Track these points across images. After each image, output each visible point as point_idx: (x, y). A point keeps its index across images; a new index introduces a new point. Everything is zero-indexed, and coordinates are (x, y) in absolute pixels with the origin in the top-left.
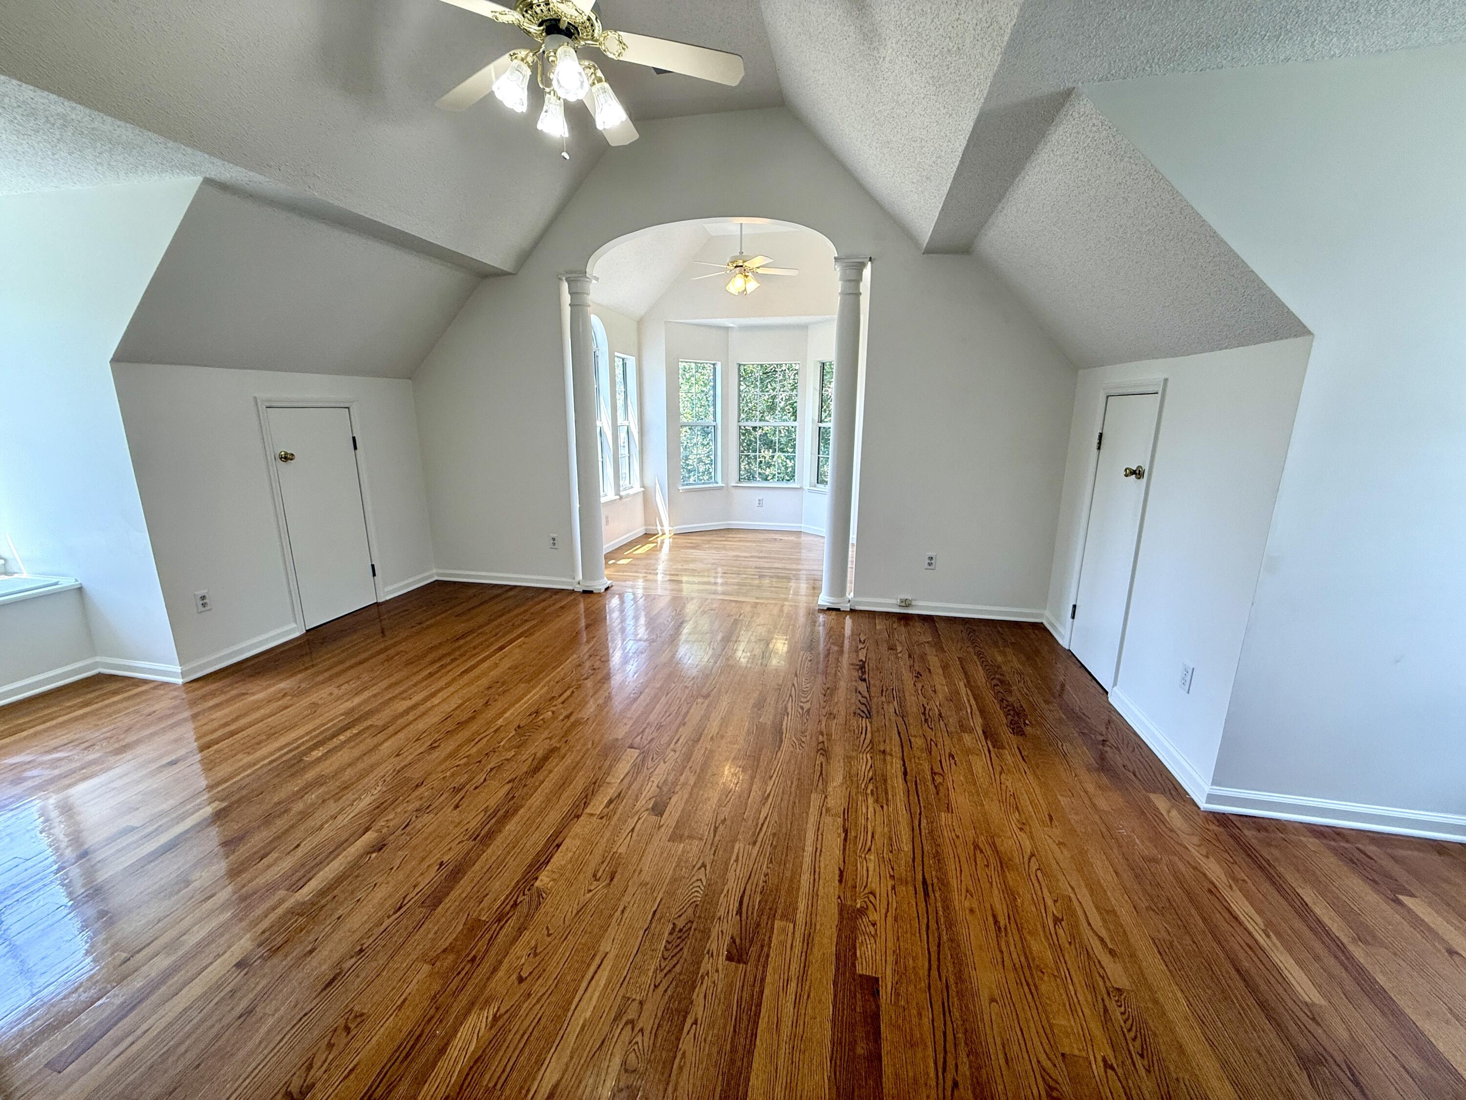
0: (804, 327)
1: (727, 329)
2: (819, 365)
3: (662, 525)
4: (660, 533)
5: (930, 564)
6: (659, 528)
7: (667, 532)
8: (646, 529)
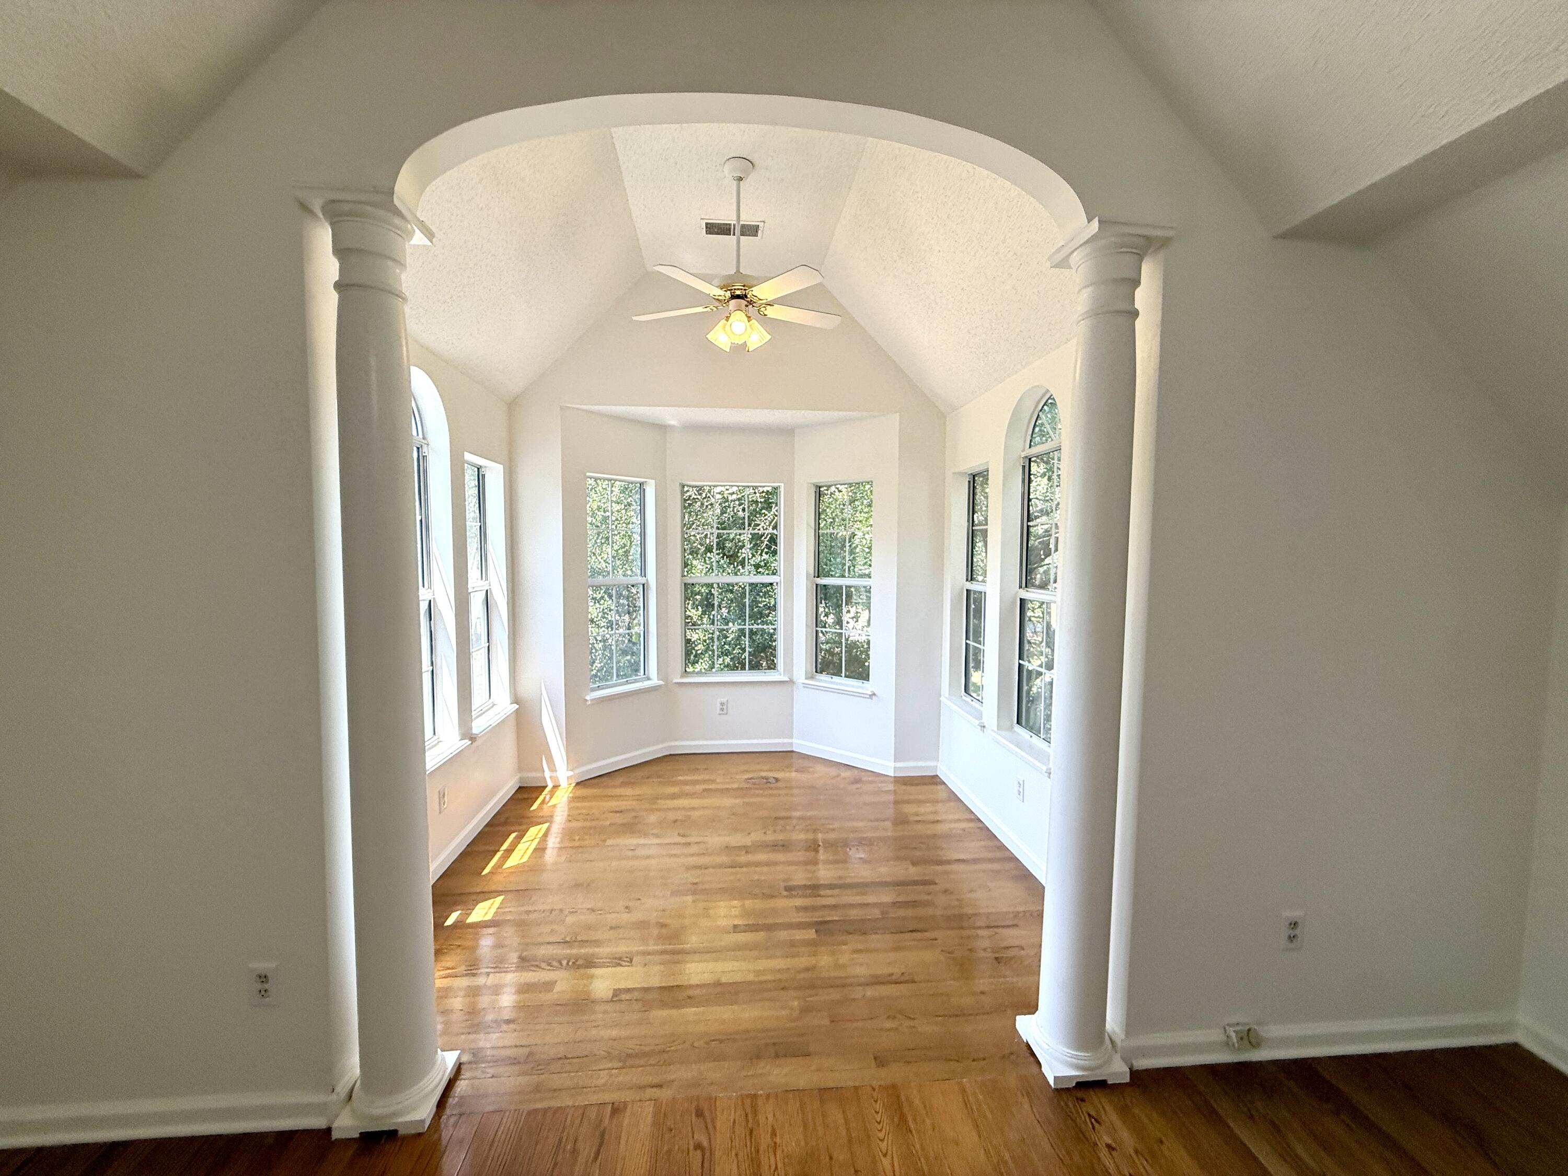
0: (787, 432)
1: (662, 428)
2: (813, 490)
3: (553, 769)
4: (550, 785)
5: (1292, 938)
6: (547, 774)
7: (564, 782)
8: (521, 779)
